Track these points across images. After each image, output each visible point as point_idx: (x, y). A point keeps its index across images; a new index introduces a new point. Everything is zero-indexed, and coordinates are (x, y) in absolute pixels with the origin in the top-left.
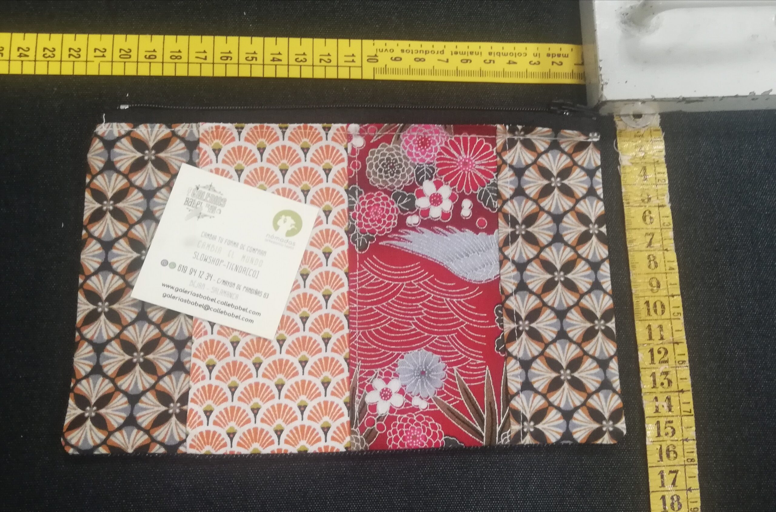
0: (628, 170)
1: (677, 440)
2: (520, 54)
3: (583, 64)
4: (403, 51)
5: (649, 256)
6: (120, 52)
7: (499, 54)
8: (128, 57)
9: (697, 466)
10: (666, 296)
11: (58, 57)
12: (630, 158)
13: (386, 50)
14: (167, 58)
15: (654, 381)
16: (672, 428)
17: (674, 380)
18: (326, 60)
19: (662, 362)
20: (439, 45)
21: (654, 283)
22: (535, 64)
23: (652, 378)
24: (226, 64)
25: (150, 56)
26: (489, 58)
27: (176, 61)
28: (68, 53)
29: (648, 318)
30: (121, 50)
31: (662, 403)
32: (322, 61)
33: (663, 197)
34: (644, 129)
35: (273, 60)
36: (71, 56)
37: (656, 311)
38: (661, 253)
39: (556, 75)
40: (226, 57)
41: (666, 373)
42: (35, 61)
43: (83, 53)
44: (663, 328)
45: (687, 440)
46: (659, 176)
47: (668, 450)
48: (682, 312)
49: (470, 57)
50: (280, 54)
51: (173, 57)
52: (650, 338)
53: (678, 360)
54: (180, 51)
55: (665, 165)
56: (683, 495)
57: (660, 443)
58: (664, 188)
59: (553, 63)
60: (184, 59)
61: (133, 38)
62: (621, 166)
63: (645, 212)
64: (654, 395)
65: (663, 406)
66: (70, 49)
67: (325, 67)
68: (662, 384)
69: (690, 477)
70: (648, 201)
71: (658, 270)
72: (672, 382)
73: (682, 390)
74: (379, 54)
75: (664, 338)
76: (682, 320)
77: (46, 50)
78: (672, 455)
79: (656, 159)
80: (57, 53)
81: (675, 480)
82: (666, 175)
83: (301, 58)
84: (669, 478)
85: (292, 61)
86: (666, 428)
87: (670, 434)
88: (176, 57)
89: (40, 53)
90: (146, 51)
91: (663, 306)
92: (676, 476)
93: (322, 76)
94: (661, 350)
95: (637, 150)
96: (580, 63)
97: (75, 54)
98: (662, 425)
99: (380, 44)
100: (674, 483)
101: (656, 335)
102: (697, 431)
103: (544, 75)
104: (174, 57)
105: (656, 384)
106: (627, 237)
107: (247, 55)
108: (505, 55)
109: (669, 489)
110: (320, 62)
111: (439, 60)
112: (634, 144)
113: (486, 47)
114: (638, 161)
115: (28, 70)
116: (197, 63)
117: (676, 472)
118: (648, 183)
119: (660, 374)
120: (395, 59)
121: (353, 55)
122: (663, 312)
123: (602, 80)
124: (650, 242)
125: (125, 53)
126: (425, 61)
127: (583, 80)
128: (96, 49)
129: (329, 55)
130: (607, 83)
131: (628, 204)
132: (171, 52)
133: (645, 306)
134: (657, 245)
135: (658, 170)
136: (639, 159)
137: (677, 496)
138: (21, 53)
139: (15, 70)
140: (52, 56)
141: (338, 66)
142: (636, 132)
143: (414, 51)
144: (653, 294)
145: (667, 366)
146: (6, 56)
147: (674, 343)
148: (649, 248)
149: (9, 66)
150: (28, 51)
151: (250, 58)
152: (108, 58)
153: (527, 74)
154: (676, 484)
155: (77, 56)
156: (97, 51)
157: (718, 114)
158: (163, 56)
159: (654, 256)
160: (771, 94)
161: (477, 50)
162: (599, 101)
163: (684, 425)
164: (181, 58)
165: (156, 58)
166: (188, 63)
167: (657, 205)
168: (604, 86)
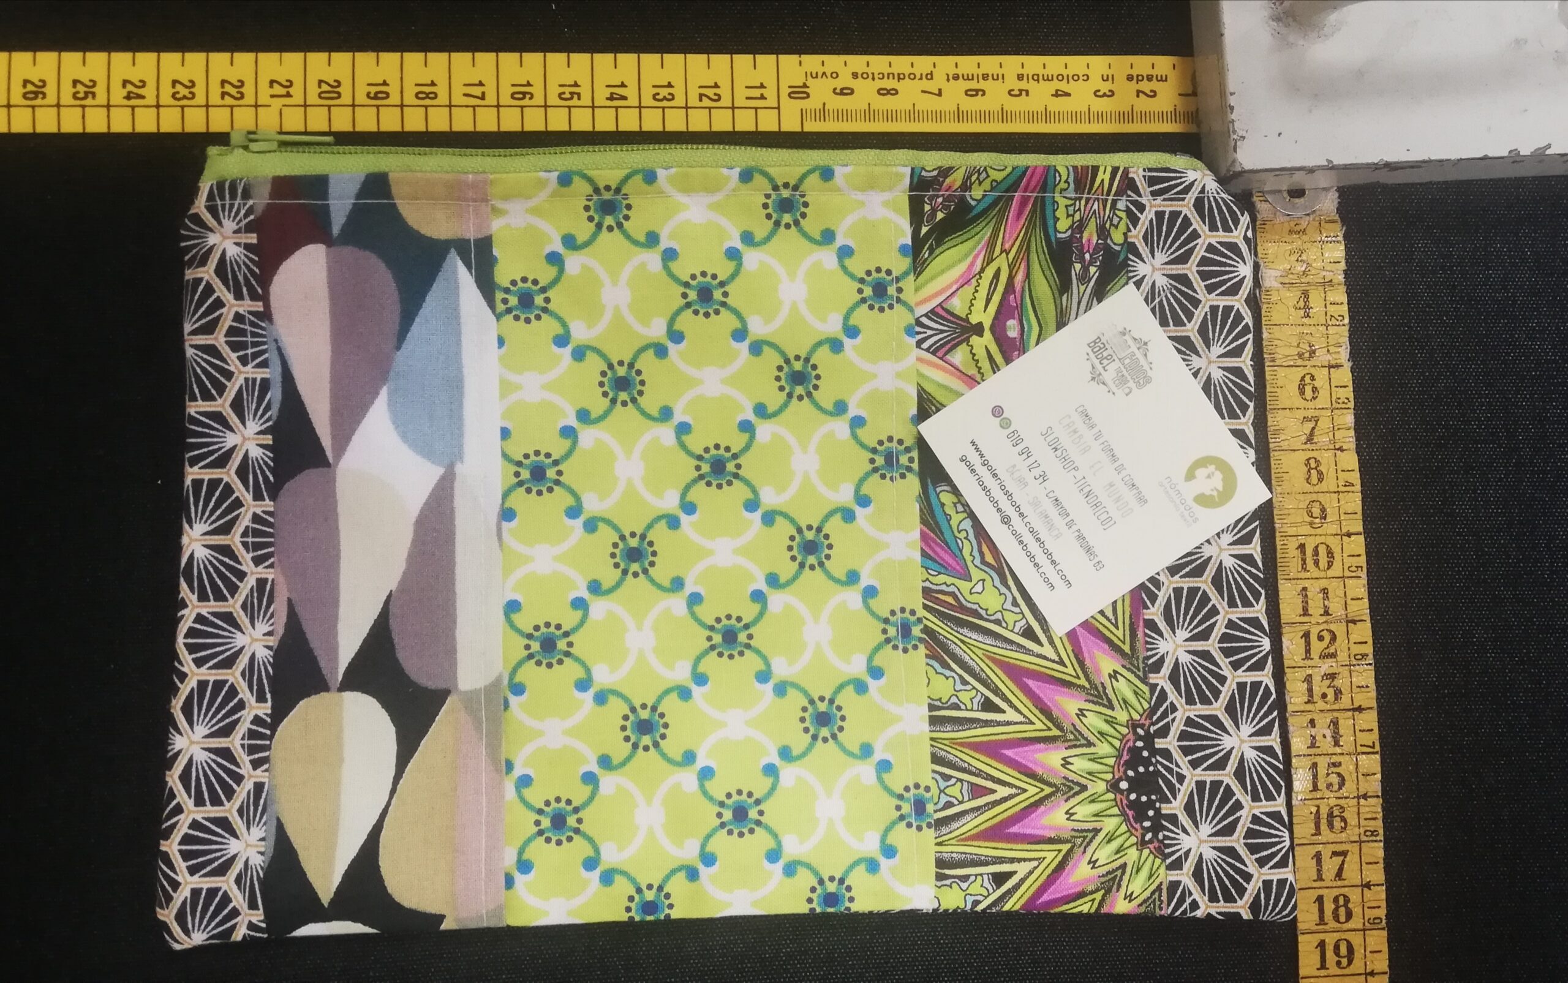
0: (1274, 298)
1: (1348, 798)
2: (1076, 78)
3: (1194, 94)
4: (855, 75)
5: (1308, 460)
6: (320, 87)
7: (1036, 78)
8: (335, 95)
9: (1382, 844)
10: (1337, 535)
11: (200, 99)
12: (1279, 274)
13: (824, 73)
14: (410, 99)
15: (1310, 690)
16: (1339, 775)
17: (1345, 689)
18: (711, 96)
19: (1325, 656)
20: (923, 63)
21: (1316, 511)
22: (1105, 95)
23: (1305, 685)
24: (522, 107)
25: (377, 93)
26: (1018, 85)
27: (428, 102)
28: (220, 90)
29: (1303, 575)
30: (320, 82)
31: (1323, 729)
32: (704, 98)
33: (1337, 349)
34: (1308, 217)
35: (611, 98)
36: (226, 97)
37: (1316, 563)
38: (1330, 454)
39: (1145, 116)
40: (522, 94)
41: (1332, 676)
42: (158, 106)
43: (249, 90)
44: (1329, 595)
45: (1365, 797)
46: (1332, 309)
47: (1331, 815)
48: (1365, 566)
49: (982, 85)
50: (623, 85)
51: (421, 96)
52: (1306, 612)
53: (1353, 652)
54: (433, 84)
55: (1343, 288)
56: (1355, 896)
57: (1317, 802)
58: (1341, 334)
59: (1138, 92)
60: (443, 99)
61: (342, 59)
62: (1263, 289)
63: (1303, 378)
64: (1309, 717)
65: (1324, 736)
67: (710, 108)
68: (1324, 696)
69: (1367, 863)
70: (1310, 356)
71: (1323, 486)
72: (1341, 692)
73: (1360, 706)
74: (810, 82)
75: (1330, 612)
76: (1364, 581)
77: (178, 85)
78: (1337, 823)
79: (1329, 276)
80: (200, 90)
81: (1341, 868)
82: (1345, 308)
83: (664, 92)
85: (648, 100)
86: (1328, 775)
87: (1336, 787)
88: (426, 95)
89: (166, 91)
90: (369, 85)
91: (1330, 553)
92: (1343, 862)
93: (705, 127)
94: (1325, 633)
95: (1294, 258)
96: (1189, 91)
97: (233, 91)
98: (1322, 770)
99: (812, 62)
100: (1339, 875)
101: (1315, 608)
102: (1383, 781)
103: (1122, 117)
104: (424, 96)
105: (1312, 697)
106: (1271, 421)
107: (562, 89)
108: (1049, 79)
109: (1330, 884)
110: (701, 100)
111: (923, 92)
112: (1288, 248)
113: (1011, 64)
114: (1291, 278)
115: (146, 123)
116: (467, 106)
117: (1344, 854)
118: (1312, 321)
119: (1320, 678)
120: (842, 92)
121: (762, 86)
122: (1330, 565)
123: (1234, 132)
124: (1312, 434)
125: (329, 89)
126: (897, 93)
127: (1194, 126)
128: (272, 82)
129: (716, 86)
130: (1244, 138)
131: (1273, 361)
132: (417, 85)
133: (1297, 553)
134: (1322, 439)
135: (1331, 298)
136: (1295, 277)
137: (1345, 896)
138: (129, 93)
139: (121, 124)
140: (190, 96)
141: (733, 108)
142: (1292, 224)
143: (876, 76)
144: (1313, 532)
145: (1334, 664)
146: (101, 99)
147: (1348, 622)
148: (1308, 446)
149: (108, 116)
150: (143, 86)
151: (568, 96)
152: (298, 98)
153: (1090, 116)
154: (1344, 876)
155: (239, 96)
156: (275, 85)
157: (1446, 186)
158: (402, 92)
159: (1317, 461)
160: (1548, 152)
161: (996, 70)
162: (1228, 170)
163: (1362, 770)
164: (436, 97)
165: (388, 97)
166: (450, 106)
167: (1326, 364)
168: (1238, 144)
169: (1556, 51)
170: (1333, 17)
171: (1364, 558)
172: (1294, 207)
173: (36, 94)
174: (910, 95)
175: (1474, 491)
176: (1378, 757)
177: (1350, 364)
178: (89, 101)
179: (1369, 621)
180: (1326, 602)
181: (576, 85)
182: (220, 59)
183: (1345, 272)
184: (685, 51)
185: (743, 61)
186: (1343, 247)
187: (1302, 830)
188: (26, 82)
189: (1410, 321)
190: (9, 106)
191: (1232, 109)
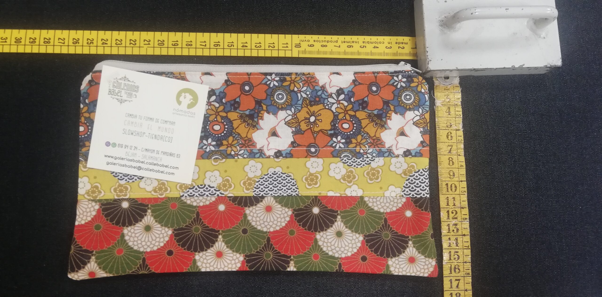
0: (439, 109)
1: (460, 262)
2: (380, 43)
3: (416, 48)
4: (314, 41)
5: (449, 158)
6: (158, 42)
7: (368, 42)
8: (163, 44)
9: (471, 277)
10: (458, 181)
11: (123, 45)
12: (441, 102)
13: (305, 40)
14: (184, 46)
15: (449, 229)
16: (458, 255)
17: (460, 229)
18: (272, 46)
19: (454, 218)
20: (335, 38)
21: (452, 174)
22: (389, 48)
23: (447, 227)
24: (217, 49)
25: (175, 44)
26: (363, 45)
27: (189, 47)
28: (129, 42)
29: (447, 193)
30: (158, 40)
31: (453, 241)
32: (270, 47)
33: (459, 125)
34: (450, 86)
35: (243, 47)
36: (131, 44)
37: (451, 190)
38: (456, 156)
39: (401, 54)
40: (217, 45)
41: (456, 225)
42: (111, 47)
43: (137, 42)
44: (455, 200)
45: (466, 262)
46: (457, 113)
47: (455, 268)
48: (466, 191)
49: (352, 44)
50: (246, 43)
51: (187, 45)
52: (448, 205)
53: (463, 217)
54: (191, 42)
55: (461, 107)
56: (462, 293)
57: (451, 264)
58: (460, 120)
59: (399, 47)
60: (194, 46)
61: (165, 34)
63: (448, 133)
64: (449, 237)
65: (453, 243)
66: (130, 40)
67: (272, 50)
68: (453, 231)
69: (466, 283)
70: (450, 127)
71: (454, 166)
72: (458, 229)
73: (464, 234)
74: (301, 43)
75: (456, 205)
76: (466, 196)
78: (457, 270)
79: (456, 103)
80: (123, 42)
81: (458, 285)
82: (461, 113)
83: (258, 45)
84: (455, 284)
85: (253, 47)
86: (454, 255)
87: (457, 259)
88: (189, 45)
89: (114, 42)
90: (172, 42)
91: (456, 187)
92: (459, 282)
93: (270, 55)
94: (454, 211)
95: (445, 97)
96: (414, 47)
97: (133, 43)
98: (452, 254)
99: (302, 37)
100: (457, 286)
101: (451, 203)
102: (471, 258)
103: (394, 54)
105: (449, 230)
106: (437, 146)
107: (229, 44)
108: (372, 43)
109: (455, 289)
110: (269, 47)
111: (335, 46)
112: (444, 94)
113: (361, 38)
115: (107, 51)
116: (201, 48)
117: (459, 280)
118: (451, 116)
119: (452, 225)
120: (310, 46)
121: (287, 44)
122: (456, 190)
123: (428, 59)
124: (450, 150)
125: (161, 42)
126: (327, 46)
127: (416, 57)
128: (144, 40)
129: (274, 43)
130: (431, 60)
131: (439, 128)
132: (186, 42)
133: (446, 186)
134: (454, 152)
135: (457, 109)
136: (446, 103)
137: (459, 294)
138: (103, 42)
139: (100, 51)
140: (121, 44)
141: (278, 50)
142: (445, 87)
143: (321, 41)
144: (451, 180)
145: (457, 221)
146: (95, 44)
147: (461, 208)
148: (449, 154)
149: (97, 49)
150: (107, 41)
151: (230, 46)
152: (152, 45)
153: (384, 54)
154: (459, 287)
155: (135, 44)
156: (145, 41)
157: (493, 77)
158: (182, 44)
159: (452, 158)
160: (524, 66)
161: (356, 40)
162: (426, 70)
163: (465, 254)
164: (192, 45)
165: (178, 45)
166: (196, 48)
167: (455, 129)
168: (429, 62)
169: (526, 37)
170: (458, 25)
171: (466, 188)
172: (446, 82)
173: (76, 42)
174: (331, 47)
175: (501, 169)
176: (470, 250)
177: (463, 130)
178: (92, 45)
179: (468, 208)
180: (454, 202)
181: (233, 43)
182: (129, 33)
183: (461, 102)
184: (265, 33)
185: (282, 36)
186: (460, 94)
187: (446, 272)
188: (74, 39)
189: (481, 117)
190: (68, 46)
191: (427, 52)
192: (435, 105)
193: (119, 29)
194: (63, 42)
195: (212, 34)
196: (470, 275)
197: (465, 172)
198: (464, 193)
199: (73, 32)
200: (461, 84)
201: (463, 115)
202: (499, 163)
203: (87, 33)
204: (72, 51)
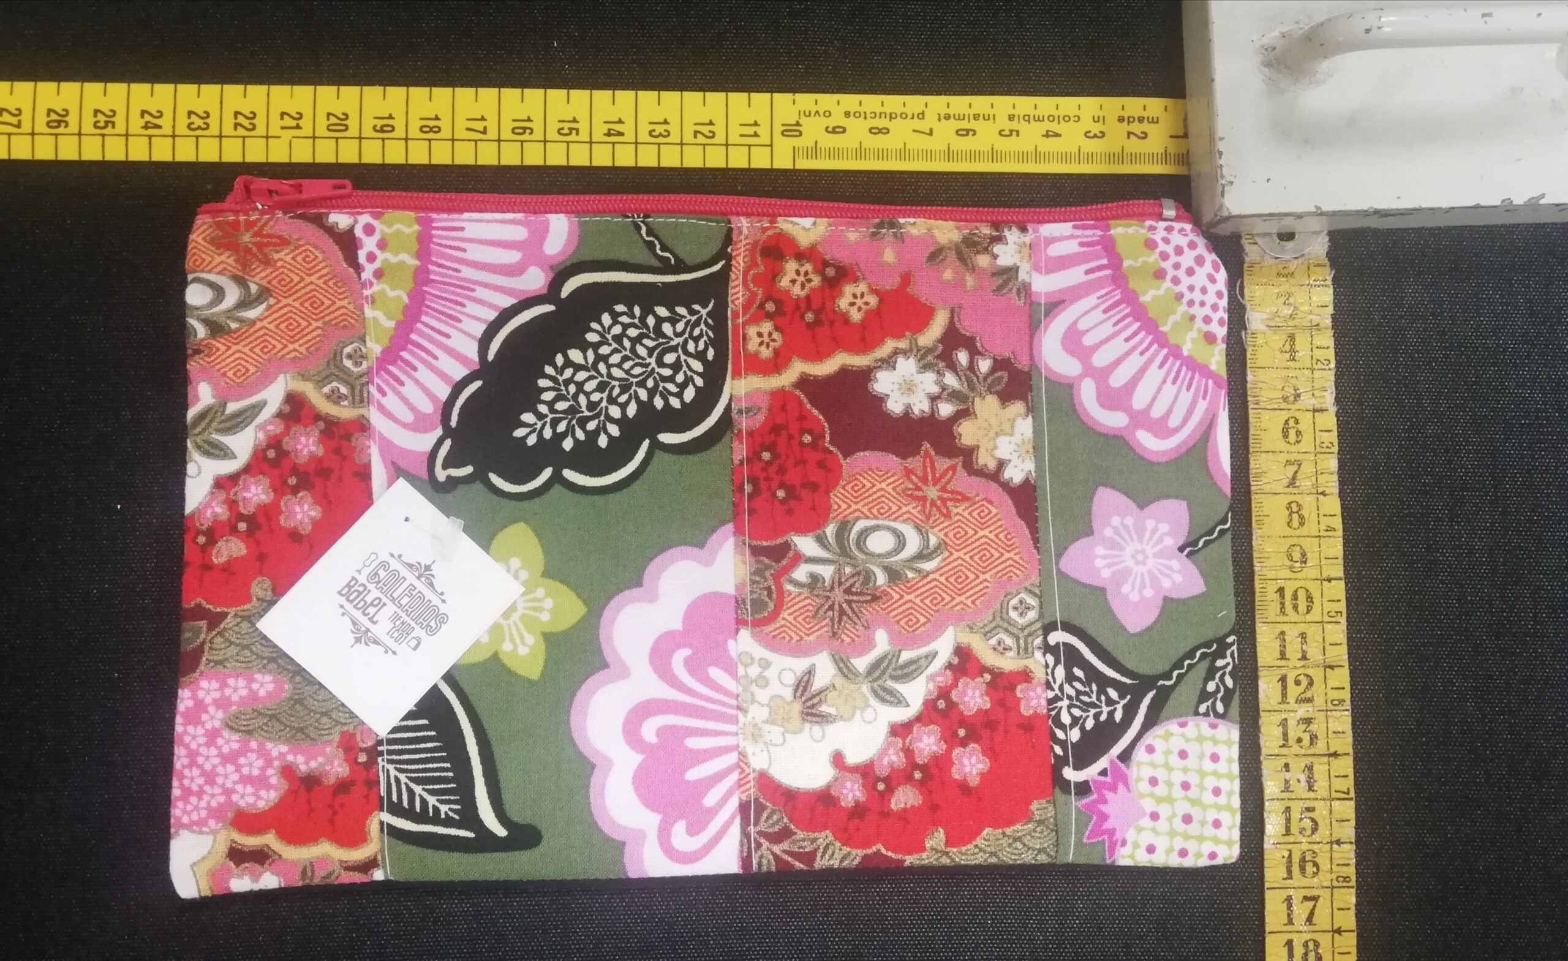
0: (1260, 341)
2: (1067, 118)
3: (1186, 136)
4: (847, 114)
5: (1290, 504)
6: (328, 119)
7: (1027, 118)
8: (343, 128)
9: (1353, 891)
10: (1317, 580)
11: (214, 130)
12: (1265, 316)
13: (817, 112)
14: (414, 132)
15: (1285, 735)
16: (1313, 820)
17: (1321, 735)
18: (705, 133)
19: (1301, 701)
20: (915, 102)
21: (1297, 556)
22: (1095, 136)
23: (1281, 729)
24: (522, 142)
25: (383, 126)
26: (1008, 126)
27: (431, 135)
28: (233, 121)
29: (1282, 619)
30: (329, 114)
31: (1298, 774)
32: (699, 135)
33: (1325, 393)
34: (1296, 262)
35: (609, 134)
36: (239, 128)
37: (1295, 607)
38: (1313, 498)
39: (1135, 158)
40: (522, 129)
41: (1308, 721)
42: (174, 136)
43: (260, 122)
44: (1308, 640)
45: (1338, 842)
46: (1318, 354)
47: (1303, 860)
48: (1344, 612)
49: (973, 125)
50: (620, 122)
51: (425, 129)
52: (1283, 656)
53: (1330, 698)
54: (437, 118)
55: (1331, 333)
56: (1325, 940)
57: (1290, 846)
58: (1327, 378)
59: (1129, 134)
60: (446, 133)
61: (350, 92)
62: (1250, 331)
63: (1287, 422)
64: (1283, 761)
65: (1299, 781)
66: (236, 114)
67: (704, 145)
68: (1299, 740)
69: (1339, 909)
70: (1295, 400)
71: (1304, 531)
72: (1316, 737)
73: (1335, 753)
74: (803, 120)
75: (1308, 656)
76: (1343, 626)
77: (193, 117)
78: (1310, 869)
79: (1316, 319)
80: (213, 121)
81: (1312, 913)
82: (1331, 354)
83: (660, 129)
84: (1301, 910)
85: (644, 137)
86: (1301, 819)
87: (1309, 832)
89: (182, 121)
90: (375, 118)
91: (1310, 598)
92: (1315, 906)
93: (698, 164)
94: (1302, 678)
95: (1281, 301)
96: (1181, 134)
97: (246, 123)
98: (1295, 815)
99: (806, 100)
100: (1309, 920)
101: (1294, 649)
102: (1356, 828)
103: (1112, 158)
104: (428, 129)
105: (1287, 741)
106: (1252, 466)
107: (561, 125)
108: (1040, 119)
109: (1301, 928)
110: (695, 137)
111: (914, 131)
112: (1276, 290)
113: (1003, 104)
114: (1279, 322)
115: (162, 153)
116: (469, 140)
117: (1315, 899)
118: (1297, 365)
119: (1296, 723)
120: (834, 132)
121: (756, 124)
122: (1309, 610)
123: (1222, 177)
124: (1294, 478)
125: (337, 121)
126: (888, 132)
127: (1184, 166)
128: (283, 114)
129: (711, 123)
130: (1231, 183)
131: (1257, 404)
132: (422, 119)
133: (1276, 597)
134: (1305, 484)
135: (1317, 342)
136: (1282, 320)
137: (1315, 941)
138: (147, 122)
139: (138, 152)
140: (204, 126)
141: (727, 145)
142: (1281, 267)
143: (868, 115)
144: (1292, 575)
145: (1310, 709)
146: (120, 128)
147: (1326, 667)
148: (1290, 490)
149: (127, 145)
150: (160, 117)
151: (566, 131)
152: (307, 131)
153: (1079, 156)
154: (1315, 921)
155: (251, 127)
156: (286, 117)
157: (1436, 233)
158: (407, 126)
159: (1298, 505)
160: (1542, 202)
161: (988, 111)
162: (1216, 215)
163: (1336, 816)
164: (439, 131)
165: (393, 130)
166: (453, 140)
167: (1311, 408)
168: (1226, 189)
169: (1553, 101)
170: (1325, 65)
171: (1343, 604)
172: (1283, 251)
173: (59, 122)
175: (1459, 539)
176: (1353, 803)
177: (1335, 409)
178: (109, 130)
179: (1347, 667)
180: (1304, 647)
181: (575, 121)
182: (233, 91)
183: (1333, 317)
184: (682, 88)
185: (738, 99)
186: (1331, 291)
187: (1273, 873)
188: (50, 111)
189: (1398, 367)
190: (33, 134)
191: (1221, 154)
192: (1246, 329)
193: (199, 78)
194: (14, 121)
195: (505, 91)
196: (1353, 883)
197: (1341, 548)
198: (1338, 619)
199: (46, 89)
200: (1334, 256)
201: (1338, 362)
202: (1451, 520)
203: (93, 89)
204: (45, 151)
